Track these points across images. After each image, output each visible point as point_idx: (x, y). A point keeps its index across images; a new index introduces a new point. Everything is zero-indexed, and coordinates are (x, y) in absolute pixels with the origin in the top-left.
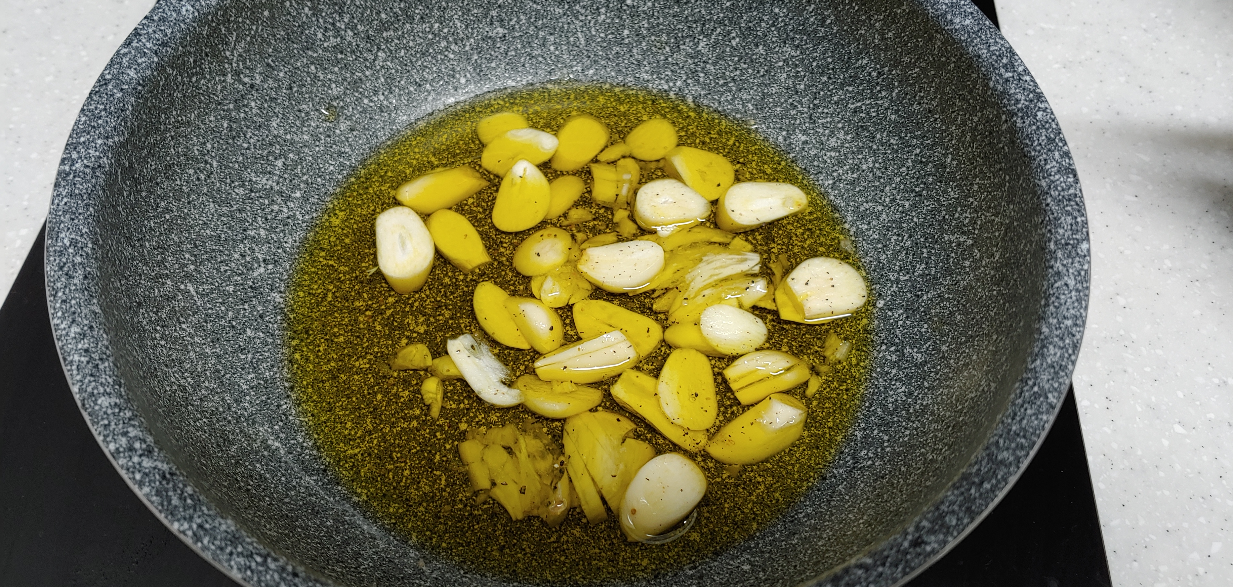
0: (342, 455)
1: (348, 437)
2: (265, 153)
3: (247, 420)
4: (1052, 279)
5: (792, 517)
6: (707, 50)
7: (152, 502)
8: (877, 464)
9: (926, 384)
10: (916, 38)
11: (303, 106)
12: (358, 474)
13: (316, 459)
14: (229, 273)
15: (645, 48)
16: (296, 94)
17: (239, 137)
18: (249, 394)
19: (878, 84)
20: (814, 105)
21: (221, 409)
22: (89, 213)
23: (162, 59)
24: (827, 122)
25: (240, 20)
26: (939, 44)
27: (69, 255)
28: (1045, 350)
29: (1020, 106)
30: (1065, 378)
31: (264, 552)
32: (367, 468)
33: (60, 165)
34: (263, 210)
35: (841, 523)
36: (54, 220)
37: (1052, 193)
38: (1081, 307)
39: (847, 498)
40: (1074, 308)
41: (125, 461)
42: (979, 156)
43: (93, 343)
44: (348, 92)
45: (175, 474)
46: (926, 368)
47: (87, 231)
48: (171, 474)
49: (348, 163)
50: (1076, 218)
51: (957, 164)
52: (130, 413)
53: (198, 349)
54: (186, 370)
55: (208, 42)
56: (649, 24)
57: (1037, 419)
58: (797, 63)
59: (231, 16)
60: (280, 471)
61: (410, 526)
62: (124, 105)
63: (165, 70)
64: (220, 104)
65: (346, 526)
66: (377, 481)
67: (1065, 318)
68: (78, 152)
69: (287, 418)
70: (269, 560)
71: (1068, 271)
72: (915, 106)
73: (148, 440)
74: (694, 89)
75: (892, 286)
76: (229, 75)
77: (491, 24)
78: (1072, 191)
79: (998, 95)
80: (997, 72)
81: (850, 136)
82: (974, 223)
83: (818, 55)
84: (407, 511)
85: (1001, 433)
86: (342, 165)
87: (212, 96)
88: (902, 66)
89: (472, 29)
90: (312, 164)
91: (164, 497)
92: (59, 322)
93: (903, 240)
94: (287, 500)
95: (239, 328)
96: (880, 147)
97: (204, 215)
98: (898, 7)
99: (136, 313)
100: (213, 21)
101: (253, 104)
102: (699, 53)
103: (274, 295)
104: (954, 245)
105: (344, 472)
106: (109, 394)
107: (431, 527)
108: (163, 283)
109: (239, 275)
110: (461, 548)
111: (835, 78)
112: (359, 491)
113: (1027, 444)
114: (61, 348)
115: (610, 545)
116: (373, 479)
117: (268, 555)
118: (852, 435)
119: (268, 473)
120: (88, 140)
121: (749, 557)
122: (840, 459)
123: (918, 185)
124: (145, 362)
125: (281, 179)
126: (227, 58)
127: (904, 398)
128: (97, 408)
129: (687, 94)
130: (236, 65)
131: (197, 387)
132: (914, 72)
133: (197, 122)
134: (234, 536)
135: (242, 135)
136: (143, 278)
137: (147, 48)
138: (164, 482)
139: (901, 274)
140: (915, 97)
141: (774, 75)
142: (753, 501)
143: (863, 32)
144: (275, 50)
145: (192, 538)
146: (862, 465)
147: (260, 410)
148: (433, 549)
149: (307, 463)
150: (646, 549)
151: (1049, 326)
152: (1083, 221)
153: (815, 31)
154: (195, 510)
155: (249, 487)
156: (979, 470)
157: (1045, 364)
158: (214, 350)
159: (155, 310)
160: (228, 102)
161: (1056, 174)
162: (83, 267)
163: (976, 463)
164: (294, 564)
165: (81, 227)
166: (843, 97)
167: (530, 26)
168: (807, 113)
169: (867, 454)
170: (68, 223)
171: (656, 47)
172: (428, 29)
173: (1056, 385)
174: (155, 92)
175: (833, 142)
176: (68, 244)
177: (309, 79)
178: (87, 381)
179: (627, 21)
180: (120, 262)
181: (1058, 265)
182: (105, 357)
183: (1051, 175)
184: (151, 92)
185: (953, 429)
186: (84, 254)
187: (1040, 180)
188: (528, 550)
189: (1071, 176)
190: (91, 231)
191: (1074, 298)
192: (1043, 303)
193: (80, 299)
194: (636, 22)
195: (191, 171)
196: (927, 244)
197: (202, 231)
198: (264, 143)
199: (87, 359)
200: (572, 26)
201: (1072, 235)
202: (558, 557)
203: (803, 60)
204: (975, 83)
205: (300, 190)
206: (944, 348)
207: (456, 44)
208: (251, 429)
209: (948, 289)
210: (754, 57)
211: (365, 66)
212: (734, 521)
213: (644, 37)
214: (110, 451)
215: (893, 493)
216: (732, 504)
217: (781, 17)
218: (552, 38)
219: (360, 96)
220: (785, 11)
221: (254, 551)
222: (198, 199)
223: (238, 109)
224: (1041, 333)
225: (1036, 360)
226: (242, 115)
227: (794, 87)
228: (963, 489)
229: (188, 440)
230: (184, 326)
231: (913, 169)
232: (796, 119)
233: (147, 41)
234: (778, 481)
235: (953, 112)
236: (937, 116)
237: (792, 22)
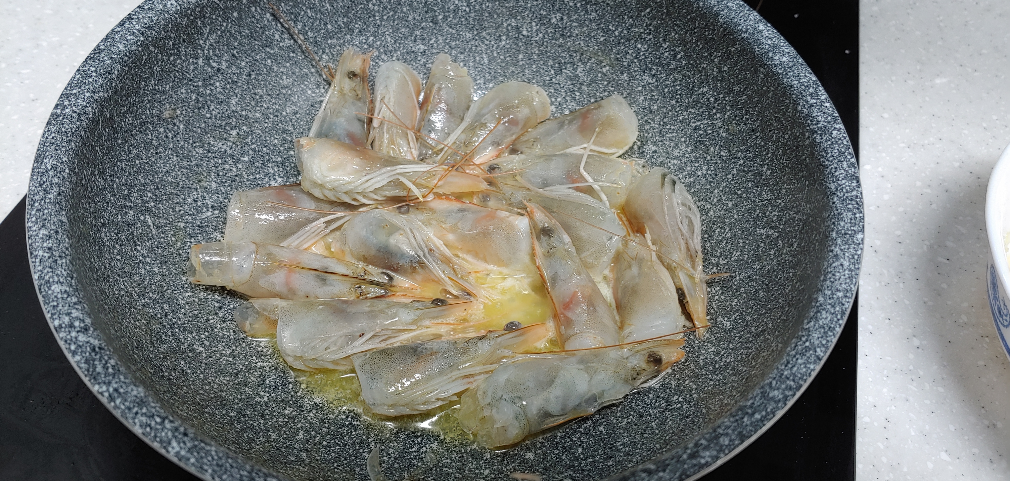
0: (253, 365)
1: (260, 353)
2: (223, 123)
3: (179, 327)
4: (831, 260)
5: (611, 444)
6: (583, 74)
7: (80, 368)
8: (684, 407)
9: (731, 346)
10: (745, 71)
11: (259, 90)
12: (264, 381)
13: (231, 365)
14: (182, 212)
15: (535, 70)
16: (253, 81)
17: (204, 108)
18: (184, 308)
19: (714, 107)
20: (664, 122)
21: (159, 316)
22: (70, 147)
23: (147, 39)
24: (673, 137)
25: (214, 17)
26: (762, 76)
27: (49, 176)
28: (819, 314)
29: (819, 126)
30: (833, 337)
31: (163, 415)
32: (271, 378)
33: (54, 109)
34: (217, 167)
35: (649, 451)
36: (42, 149)
37: (839, 194)
38: (852, 283)
39: (657, 432)
40: (846, 283)
41: (64, 334)
42: (788, 166)
43: (56, 244)
44: (296, 83)
45: (103, 349)
46: (732, 334)
47: (67, 160)
48: (100, 348)
49: (290, 139)
50: (855, 214)
51: (771, 173)
52: (76, 300)
53: (148, 267)
54: (135, 281)
55: (186, 31)
56: (539, 50)
57: (805, 367)
58: (653, 88)
59: (206, 13)
60: (200, 369)
61: (299, 426)
62: (111, 69)
63: (149, 48)
64: (191, 80)
65: (247, 419)
66: (278, 389)
67: (838, 290)
68: (70, 101)
69: (212, 330)
70: (167, 421)
71: (844, 254)
72: (741, 126)
73: (86, 321)
74: (571, 104)
75: (712, 268)
76: (201, 59)
77: (415, 41)
78: (854, 193)
79: (803, 117)
80: (804, 98)
81: (690, 148)
82: (781, 220)
83: (669, 83)
84: (299, 414)
85: (775, 376)
86: (285, 139)
87: (185, 73)
88: (734, 94)
89: (399, 44)
90: (261, 136)
91: (91, 365)
92: (32, 225)
93: (724, 232)
94: (202, 392)
95: (184, 256)
96: (713, 158)
97: (168, 165)
98: (733, 46)
99: (99, 231)
100: (191, 15)
101: (218, 84)
102: (576, 76)
103: (217, 234)
104: (763, 237)
105: (252, 378)
106: (62, 283)
107: (317, 429)
108: (126, 213)
109: (191, 215)
110: (338, 447)
111: (682, 102)
112: (262, 393)
113: (794, 387)
114: (31, 245)
115: (460, 457)
116: (276, 387)
117: (167, 418)
118: (668, 383)
119: (190, 369)
120: (79, 92)
121: (572, 473)
122: (656, 402)
123: (740, 189)
124: (100, 269)
125: (234, 145)
126: (200, 45)
127: (713, 356)
128: (50, 292)
129: (565, 108)
130: (207, 52)
131: (142, 295)
132: (742, 98)
133: (170, 92)
134: (142, 400)
135: (206, 107)
136: (110, 205)
137: (136, 29)
138: (93, 354)
139: (721, 259)
140: (742, 119)
141: (634, 98)
142: (581, 432)
143: (705, 66)
144: (240, 44)
145: (108, 398)
146: (673, 407)
147: (191, 321)
148: (315, 445)
149: (223, 366)
150: (489, 462)
151: (825, 296)
152: (860, 217)
153: (668, 64)
154: (114, 377)
155: (171, 377)
156: (753, 403)
157: (817, 325)
158: (161, 270)
159: (116, 231)
160: (197, 80)
161: (843, 179)
162: (58, 186)
163: (751, 398)
164: (186, 427)
165: (62, 156)
166: (686, 117)
167: (445, 46)
168: (658, 129)
169: (678, 399)
170: (53, 153)
171: (543, 69)
172: (364, 41)
173: (824, 342)
174: (138, 63)
175: (676, 153)
176: (49, 168)
177: (265, 70)
178: (46, 271)
179: (522, 47)
180: (92, 189)
181: (837, 250)
182: (64, 255)
183: (839, 180)
184: (135, 63)
185: (746, 380)
186: (61, 176)
187: (830, 183)
188: (393, 455)
189: (855, 181)
190: (70, 161)
191: (847, 276)
192: (822, 279)
193: (52, 210)
194: (529, 49)
195: (162, 130)
196: (743, 236)
197: (165, 177)
198: (223, 115)
199: (49, 255)
200: (479, 49)
201: (851, 227)
202: (416, 463)
203: (658, 86)
204: (787, 107)
205: (249, 155)
206: (748, 318)
207: (386, 54)
208: (181, 334)
209: (756, 272)
210: (620, 82)
211: (312, 65)
212: (563, 446)
213: (535, 61)
214: (54, 326)
215: (693, 429)
216: (564, 434)
217: (642, 51)
218: (462, 57)
219: (305, 87)
220: (645, 46)
221: (155, 413)
222: (165, 152)
223: (205, 86)
224: (817, 301)
225: (811, 322)
226: (208, 92)
227: (649, 108)
228: (737, 418)
229: (126, 334)
230: (138, 248)
231: (737, 176)
232: (649, 133)
233: (137, 24)
234: (603, 418)
235: (770, 131)
236: (758, 134)
237: (650, 55)
